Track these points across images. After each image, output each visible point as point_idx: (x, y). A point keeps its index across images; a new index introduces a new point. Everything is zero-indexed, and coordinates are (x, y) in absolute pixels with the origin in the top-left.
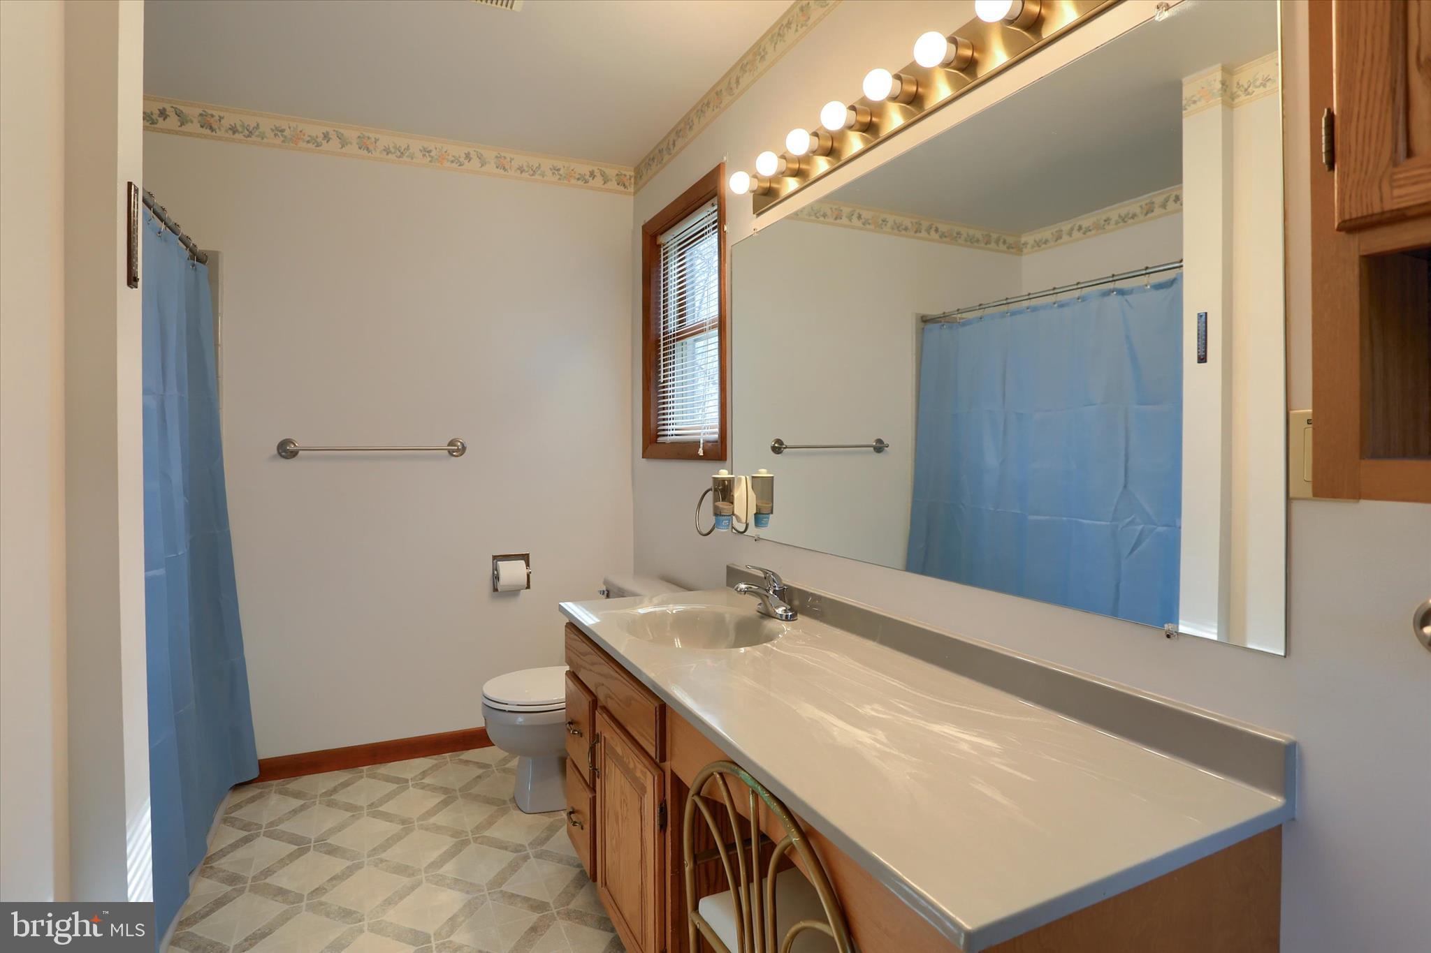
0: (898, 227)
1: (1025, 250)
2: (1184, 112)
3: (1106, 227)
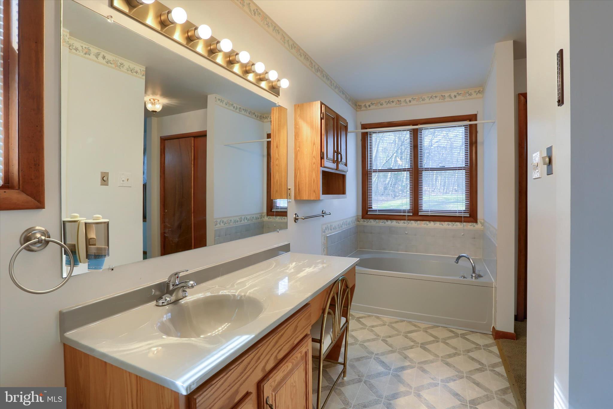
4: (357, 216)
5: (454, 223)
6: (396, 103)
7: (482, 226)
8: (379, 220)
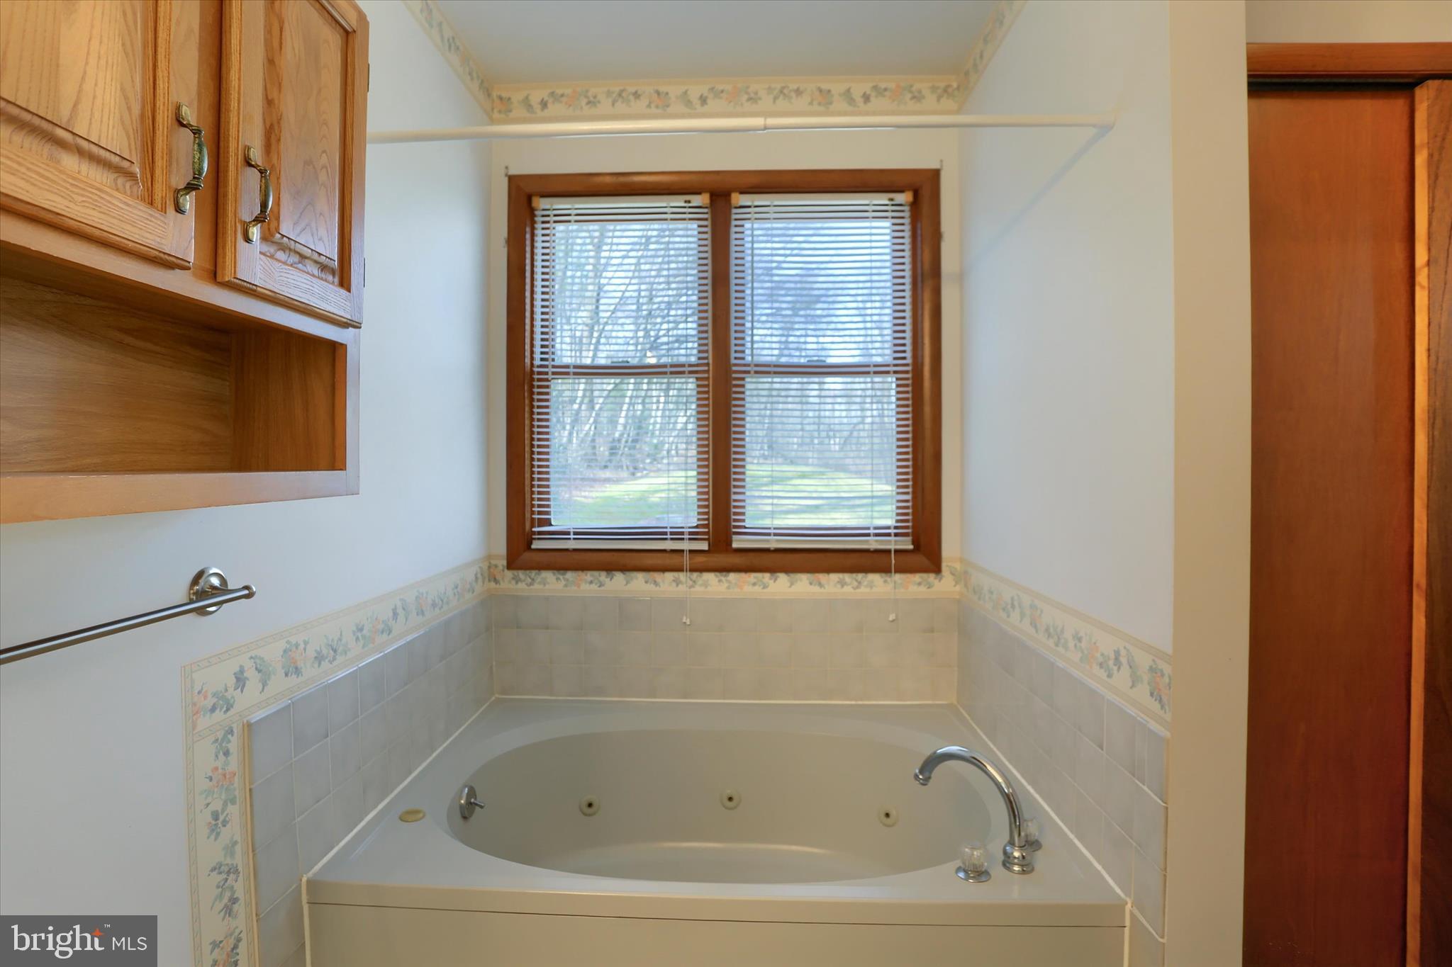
4: (489, 557)
5: (860, 576)
6: (650, 103)
7: (957, 583)
8: (580, 573)
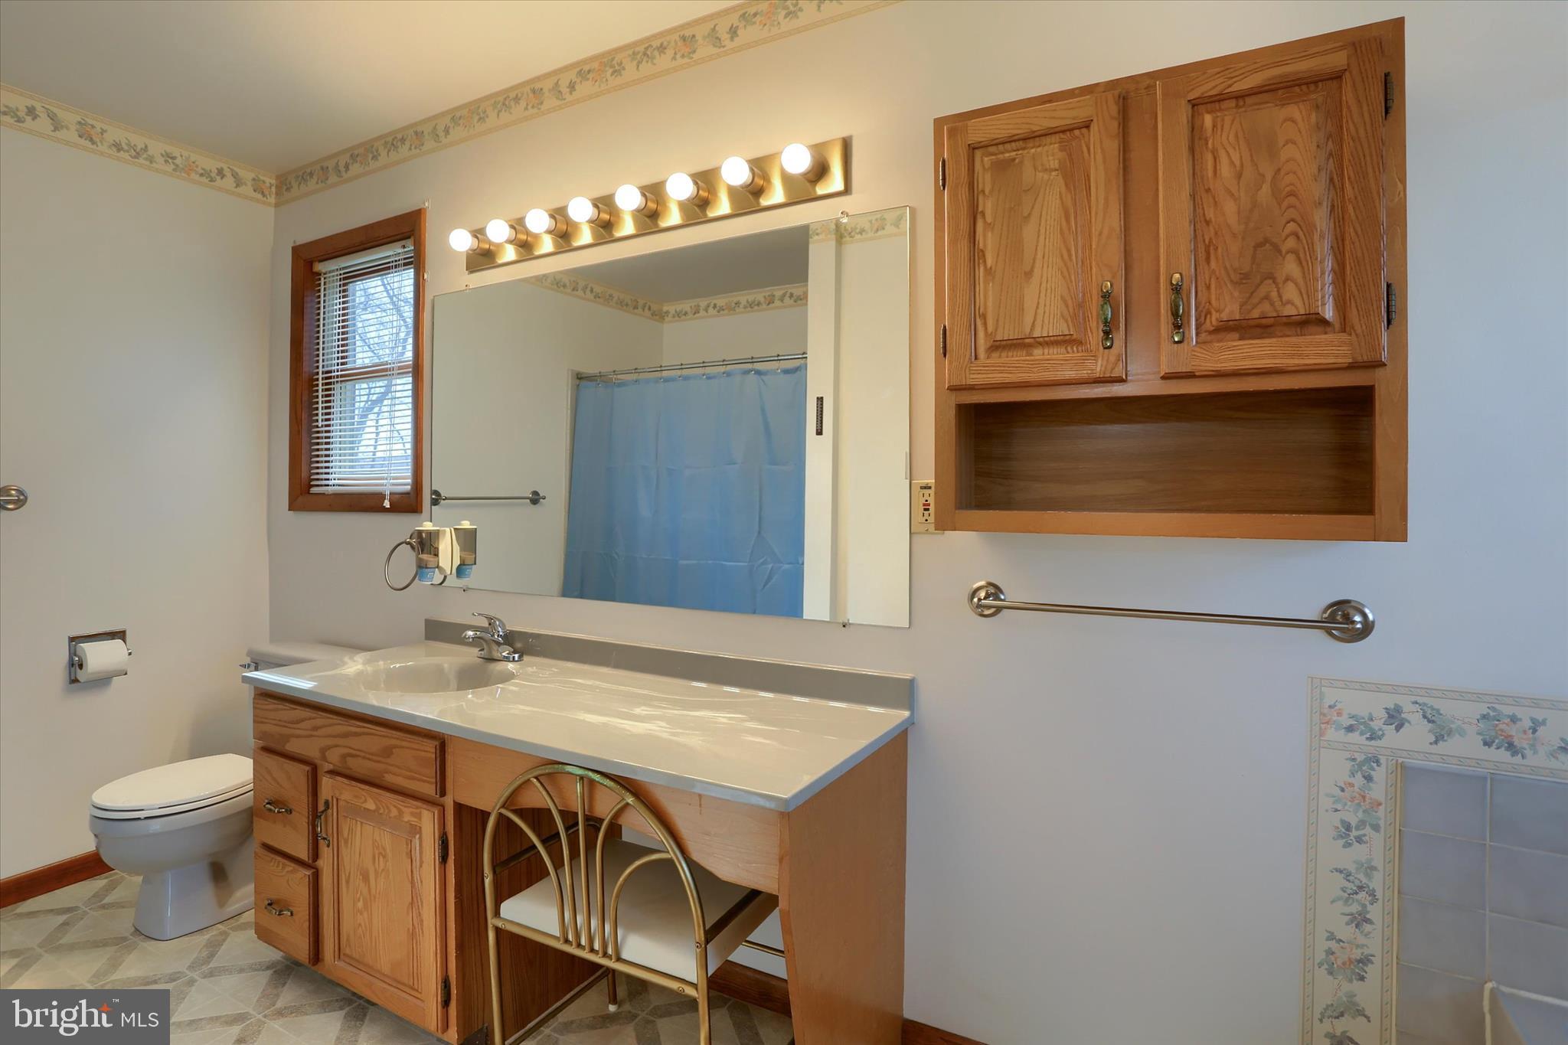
0: (557, 284)
1: (667, 319)
2: (810, 240)
3: (736, 309)
